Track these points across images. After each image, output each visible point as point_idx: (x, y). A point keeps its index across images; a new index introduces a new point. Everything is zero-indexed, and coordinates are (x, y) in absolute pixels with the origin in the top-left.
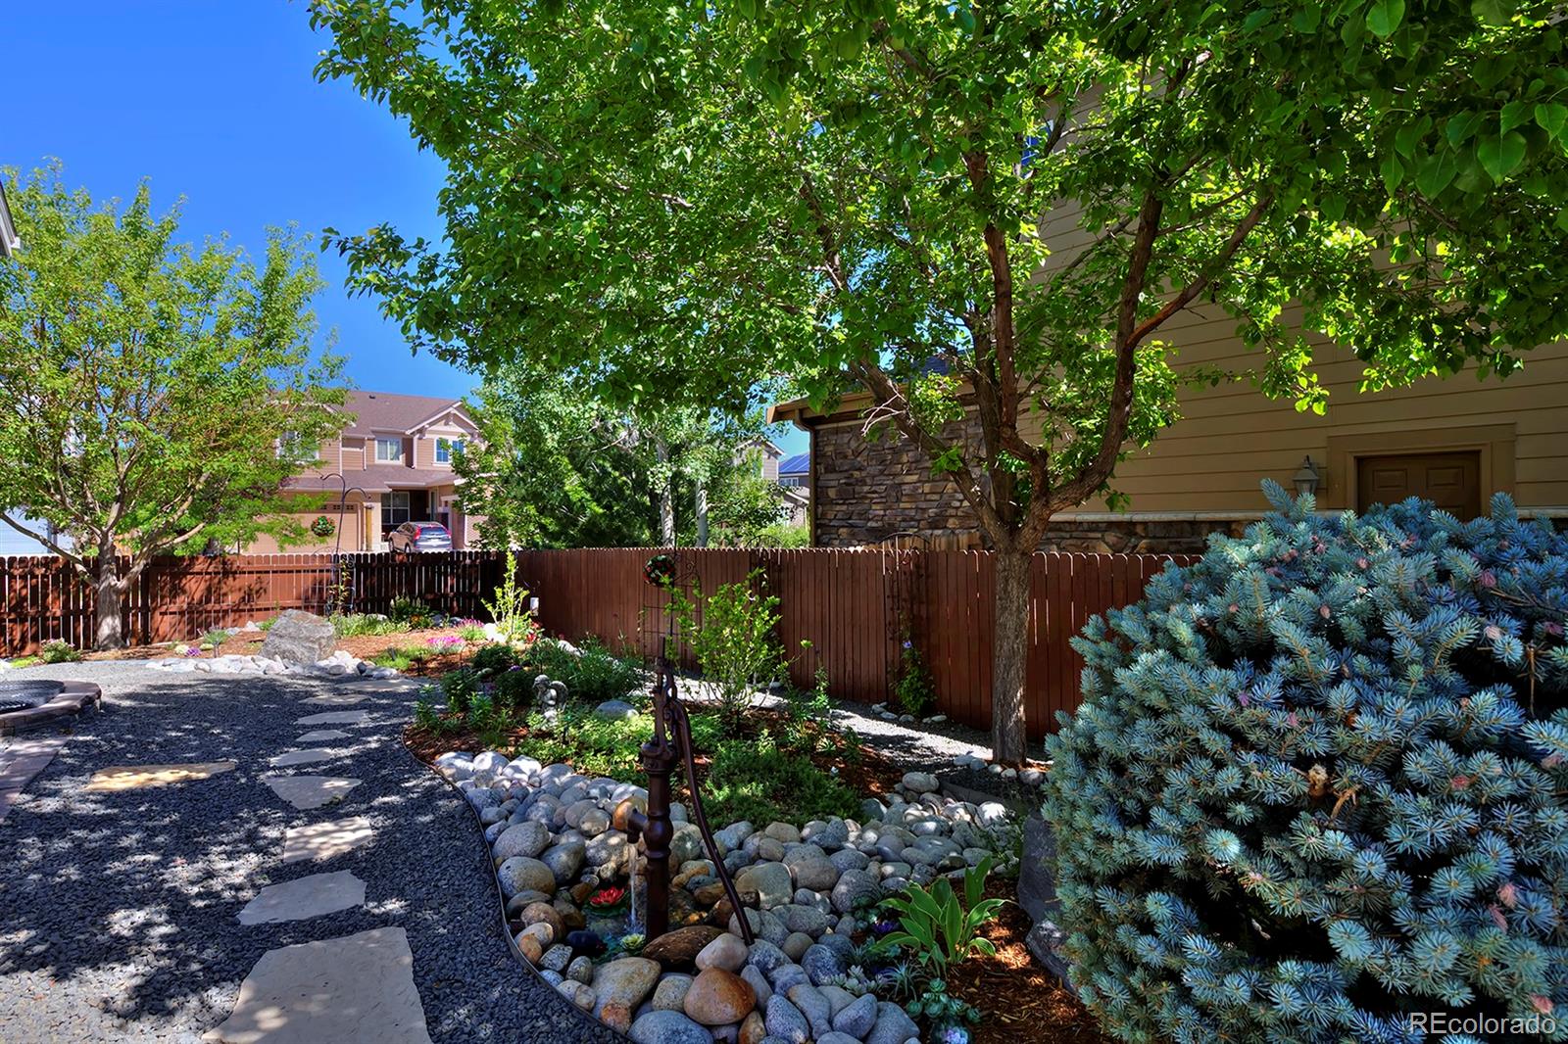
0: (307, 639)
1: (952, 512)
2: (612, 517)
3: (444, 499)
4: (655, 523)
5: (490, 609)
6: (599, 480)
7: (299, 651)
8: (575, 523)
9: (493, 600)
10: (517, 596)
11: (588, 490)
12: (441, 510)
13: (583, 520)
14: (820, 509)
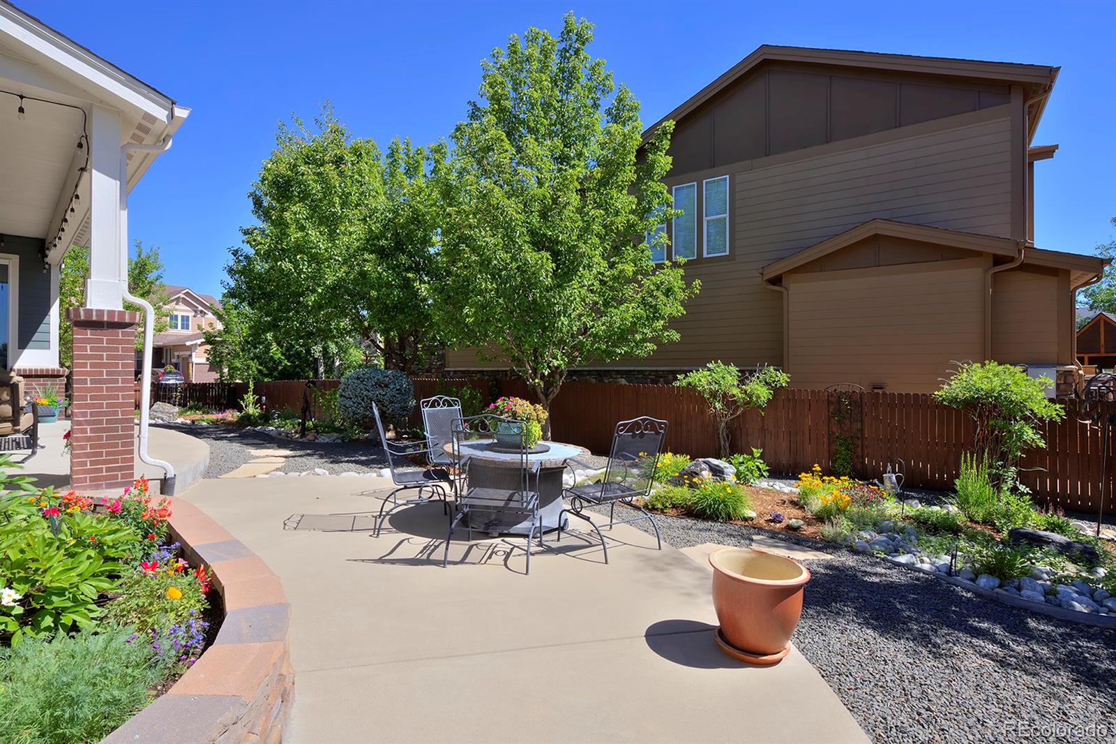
0: (168, 413)
1: (433, 366)
2: (296, 367)
3: (176, 354)
4: (316, 371)
5: (242, 403)
6: (288, 350)
7: (165, 417)
8: (276, 369)
9: (243, 399)
10: (254, 398)
11: (283, 354)
12: (174, 361)
13: (280, 368)
14: (388, 364)
